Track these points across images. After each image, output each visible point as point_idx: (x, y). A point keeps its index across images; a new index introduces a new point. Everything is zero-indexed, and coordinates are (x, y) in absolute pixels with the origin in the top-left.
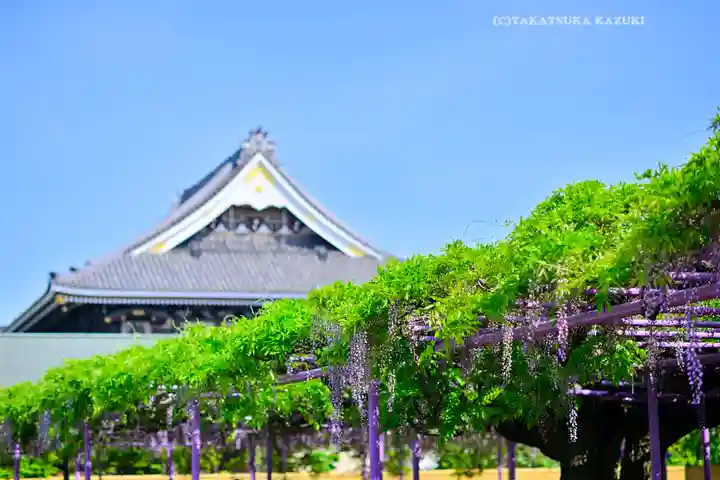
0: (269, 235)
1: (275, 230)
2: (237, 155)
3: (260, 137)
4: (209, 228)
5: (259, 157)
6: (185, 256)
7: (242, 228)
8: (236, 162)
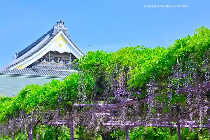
0: (64, 65)
1: (66, 63)
2: (52, 31)
3: (61, 24)
4: (40, 60)
5: (61, 32)
6: (31, 70)
7: (53, 61)
8: (51, 34)
